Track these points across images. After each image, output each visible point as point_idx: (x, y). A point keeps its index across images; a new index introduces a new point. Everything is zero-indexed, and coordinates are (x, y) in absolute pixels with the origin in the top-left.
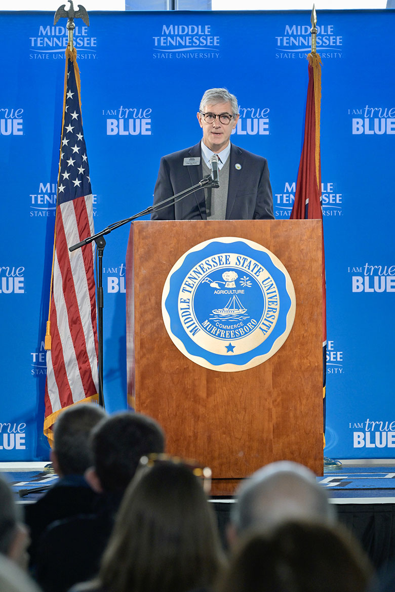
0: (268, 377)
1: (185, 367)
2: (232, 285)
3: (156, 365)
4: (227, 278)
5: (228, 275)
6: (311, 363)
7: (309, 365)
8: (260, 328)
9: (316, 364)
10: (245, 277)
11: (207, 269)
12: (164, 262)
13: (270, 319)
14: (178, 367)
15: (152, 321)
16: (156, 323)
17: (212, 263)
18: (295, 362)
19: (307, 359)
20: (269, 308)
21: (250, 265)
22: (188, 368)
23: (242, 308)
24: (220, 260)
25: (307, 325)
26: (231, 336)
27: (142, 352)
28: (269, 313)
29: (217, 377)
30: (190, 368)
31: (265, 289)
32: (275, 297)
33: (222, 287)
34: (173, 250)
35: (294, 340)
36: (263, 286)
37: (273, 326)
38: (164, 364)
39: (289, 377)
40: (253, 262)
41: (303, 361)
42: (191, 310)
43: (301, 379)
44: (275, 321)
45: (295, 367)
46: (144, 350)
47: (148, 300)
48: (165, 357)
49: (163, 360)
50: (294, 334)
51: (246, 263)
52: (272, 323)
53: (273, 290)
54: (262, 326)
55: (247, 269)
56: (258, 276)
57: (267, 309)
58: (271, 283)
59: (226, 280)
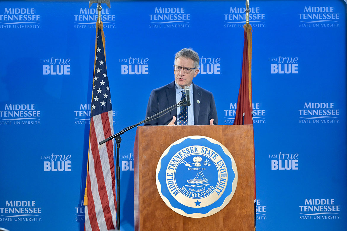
0: (221, 221)
1: (170, 215)
2: (199, 165)
3: (153, 213)
4: (196, 160)
5: (197, 158)
6: (247, 212)
7: (246, 213)
8: (216, 191)
9: (251, 213)
10: (206, 160)
11: (184, 155)
12: (158, 151)
13: (222, 186)
14: (165, 215)
15: (150, 187)
16: (152, 188)
17: (186, 152)
18: (238, 212)
19: (245, 210)
20: (221, 179)
21: (209, 153)
22: (172, 215)
23: (205, 179)
24: (191, 150)
25: (245, 189)
26: (198, 196)
27: (143, 206)
28: (221, 182)
29: (190, 221)
30: (174, 216)
31: (219, 167)
32: (225, 172)
33: (193, 166)
34: (162, 143)
35: (237, 198)
36: (218, 165)
37: (224, 190)
38: (157, 213)
39: (234, 221)
40: (212, 151)
41: (242, 211)
42: (174, 180)
43: (241, 223)
44: (225, 187)
45: (237, 215)
46: (145, 205)
47: (147, 174)
48: (158, 209)
49: (156, 211)
50: (236, 195)
51: (207, 152)
52: (223, 188)
53: (224, 168)
54: (217, 189)
55: (207, 155)
56: (214, 159)
57: (220, 180)
58: (222, 164)
59: (195, 162)
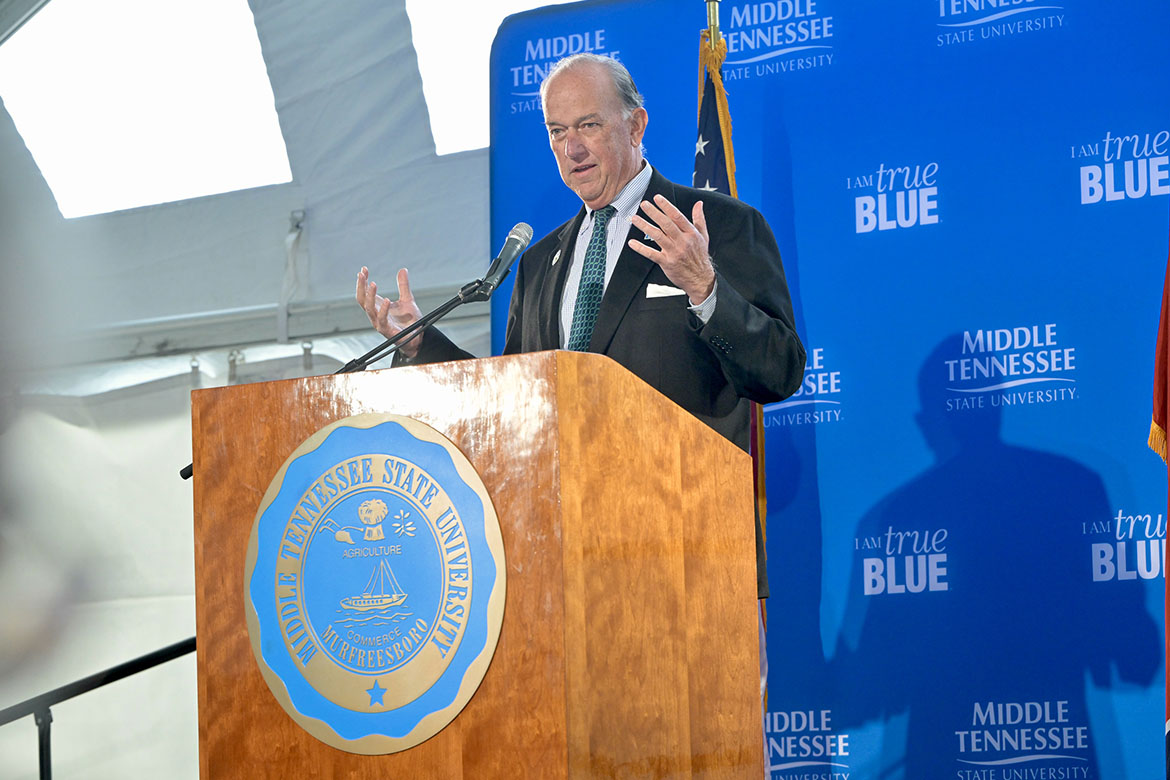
0: (454, 764)
1: (293, 744)
2: (377, 534)
3: (238, 738)
4: (368, 515)
5: (371, 507)
6: (542, 726)
7: (538, 732)
8: (434, 639)
9: (554, 731)
10: (402, 512)
11: (329, 496)
12: (249, 487)
13: (453, 617)
14: (278, 745)
15: (229, 631)
16: (234, 638)
17: (337, 481)
18: (510, 727)
19: (533, 717)
20: (450, 588)
21: (411, 480)
22: (297, 746)
23: (399, 592)
24: (353, 472)
25: (532, 626)
26: (377, 664)
27: (210, 710)
28: (452, 600)
29: (354, 770)
30: (302, 748)
31: (442, 540)
32: (463, 560)
33: (358, 537)
34: (263, 454)
35: (506, 668)
36: (439, 532)
38: (253, 741)
39: (498, 765)
40: (418, 471)
41: (524, 722)
42: (299, 602)
43: (523, 771)
44: (463, 621)
45: (509, 740)
46: (215, 705)
47: (219, 584)
48: (254, 722)
49: (250, 730)
50: (504, 652)
51: (404, 476)
52: (458, 625)
53: (459, 540)
54: (437, 634)
55: (403, 492)
56: (427, 506)
57: (447, 593)
58: (453, 523)
59: (365, 522)
